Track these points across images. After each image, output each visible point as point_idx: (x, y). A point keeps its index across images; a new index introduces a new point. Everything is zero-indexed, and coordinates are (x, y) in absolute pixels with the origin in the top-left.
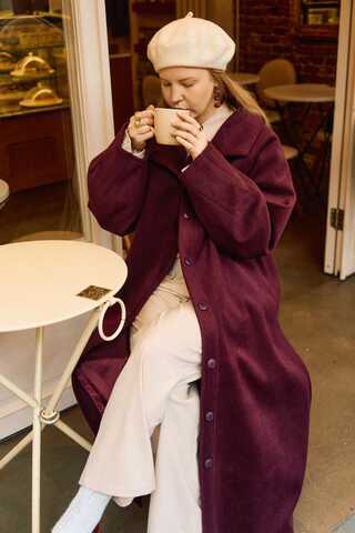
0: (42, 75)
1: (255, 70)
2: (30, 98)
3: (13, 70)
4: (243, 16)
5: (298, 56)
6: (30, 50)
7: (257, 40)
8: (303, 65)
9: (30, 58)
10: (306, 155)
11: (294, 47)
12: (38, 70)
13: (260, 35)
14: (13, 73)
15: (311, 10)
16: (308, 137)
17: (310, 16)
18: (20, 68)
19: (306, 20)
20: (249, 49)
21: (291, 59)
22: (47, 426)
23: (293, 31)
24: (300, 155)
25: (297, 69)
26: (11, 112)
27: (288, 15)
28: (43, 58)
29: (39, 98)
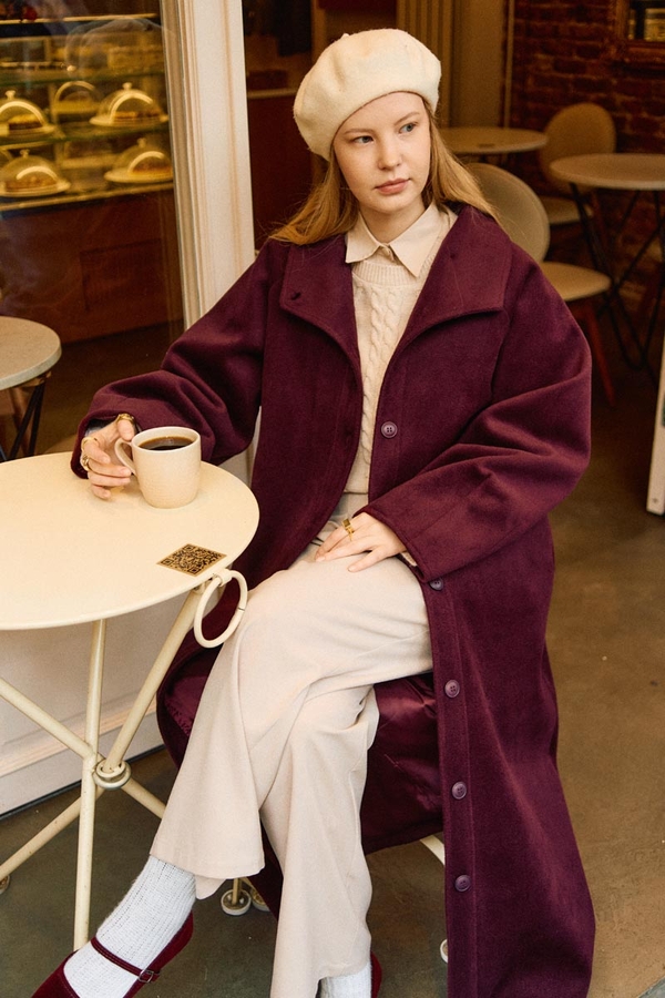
0: (148, 124)
1: (539, 122)
2: (125, 166)
3: (94, 114)
4: (521, 21)
5: (619, 98)
6: (126, 78)
7: (543, 67)
8: (629, 116)
9: (127, 94)
10: (627, 284)
11: (614, 82)
12: (140, 115)
13: (551, 58)
14: (94, 121)
15: (650, 11)
16: (633, 250)
17: (649, 22)
18: (106, 112)
19: (640, 30)
20: (530, 81)
21: (607, 104)
22: (107, 791)
23: (613, 51)
24: (614, 288)
25: (618, 123)
26: (90, 191)
27: (606, 22)
28: (150, 95)
29: (139, 168)
